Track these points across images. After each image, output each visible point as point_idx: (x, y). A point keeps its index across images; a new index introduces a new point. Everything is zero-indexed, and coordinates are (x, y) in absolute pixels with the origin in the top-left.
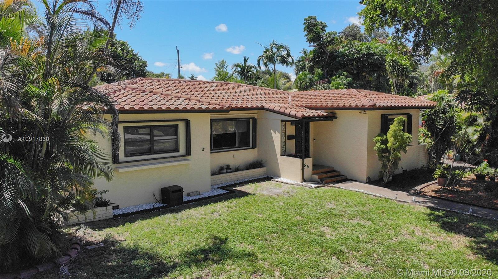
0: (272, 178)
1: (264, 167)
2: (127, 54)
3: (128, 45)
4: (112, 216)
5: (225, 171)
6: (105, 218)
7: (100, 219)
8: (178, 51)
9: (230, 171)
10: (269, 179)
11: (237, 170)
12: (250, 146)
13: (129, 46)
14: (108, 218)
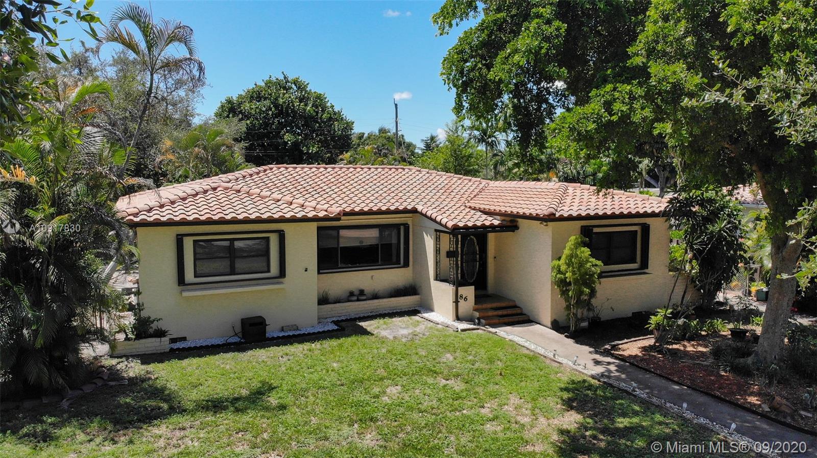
0: (419, 312)
1: (418, 294)
2: (323, 111)
3: (326, 98)
4: (168, 350)
5: (355, 298)
6: (159, 352)
7: (153, 352)
8: (396, 105)
9: (364, 298)
10: (414, 312)
11: (375, 297)
12: (400, 264)
13: (326, 100)
14: (163, 351)
